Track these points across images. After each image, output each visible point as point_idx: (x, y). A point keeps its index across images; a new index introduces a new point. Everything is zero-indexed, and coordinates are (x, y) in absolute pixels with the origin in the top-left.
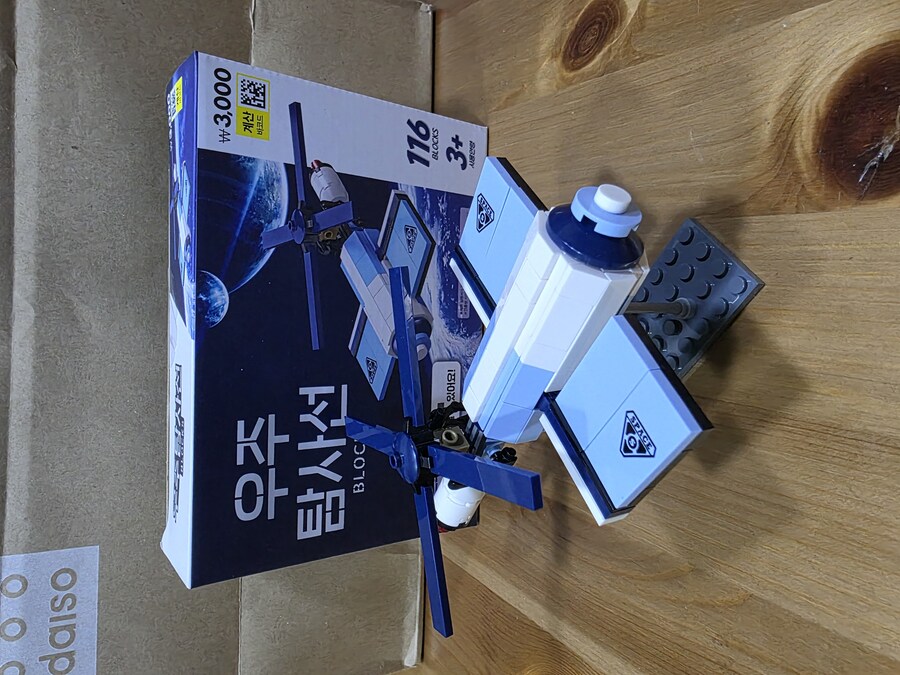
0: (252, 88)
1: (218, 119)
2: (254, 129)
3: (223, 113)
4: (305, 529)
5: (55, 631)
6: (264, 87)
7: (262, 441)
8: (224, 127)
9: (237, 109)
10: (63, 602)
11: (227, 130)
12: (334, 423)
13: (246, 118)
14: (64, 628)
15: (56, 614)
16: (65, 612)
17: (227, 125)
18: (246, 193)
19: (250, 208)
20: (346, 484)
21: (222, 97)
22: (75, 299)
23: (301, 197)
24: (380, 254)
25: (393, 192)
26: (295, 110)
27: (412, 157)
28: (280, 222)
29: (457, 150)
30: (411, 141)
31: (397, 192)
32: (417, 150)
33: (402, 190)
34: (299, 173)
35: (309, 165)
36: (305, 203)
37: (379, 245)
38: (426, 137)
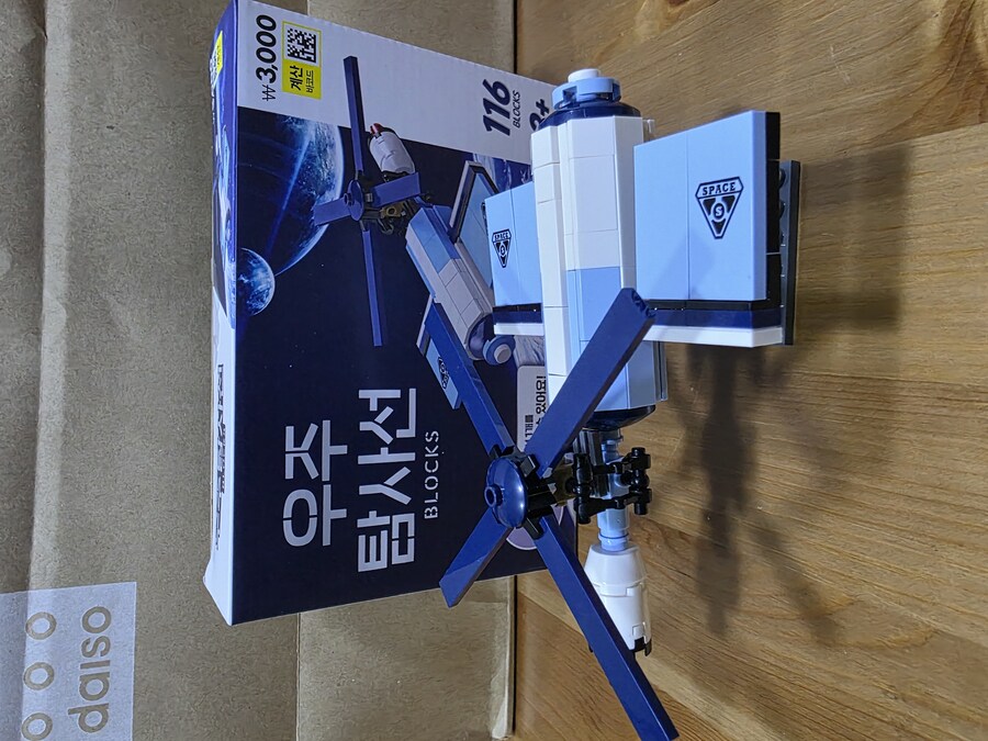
0: (300, 39)
1: (262, 74)
2: (303, 86)
3: (267, 66)
4: (367, 560)
5: (85, 679)
6: (314, 38)
7: (316, 451)
8: (267, 83)
9: (284, 63)
10: (96, 646)
11: (271, 86)
12: (401, 433)
13: (294, 73)
14: (98, 676)
15: (88, 660)
16: (98, 658)
17: (272, 80)
18: (295, 160)
19: (299, 175)
20: (416, 507)
21: (265, 48)
22: (111, 299)
23: (359, 166)
24: (452, 235)
25: (467, 164)
26: (351, 65)
27: (489, 123)
28: (335, 194)
29: (542, 117)
30: (488, 105)
31: (472, 163)
32: (495, 116)
33: (477, 161)
34: (356, 138)
35: (368, 129)
36: (363, 172)
37: (451, 224)
38: (506, 101)
